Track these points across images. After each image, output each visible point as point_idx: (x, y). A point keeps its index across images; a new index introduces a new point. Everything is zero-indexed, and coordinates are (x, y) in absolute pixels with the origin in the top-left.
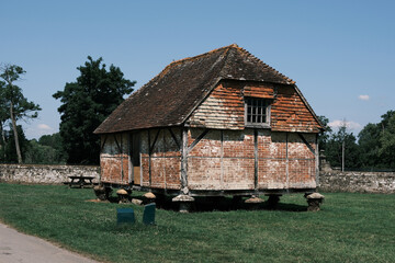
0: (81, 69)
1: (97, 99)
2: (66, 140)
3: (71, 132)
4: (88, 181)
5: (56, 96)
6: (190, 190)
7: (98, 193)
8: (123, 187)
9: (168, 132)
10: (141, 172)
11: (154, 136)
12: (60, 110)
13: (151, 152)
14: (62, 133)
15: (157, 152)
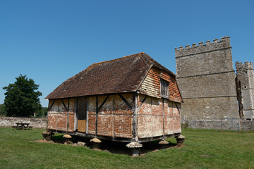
0: (17, 79)
1: (23, 91)
2: (7, 106)
3: (9, 103)
4: (26, 126)
5: (4, 88)
6: (139, 138)
7: (45, 136)
8: (68, 133)
9: (118, 97)
10: (87, 124)
11: (102, 100)
12: (5, 94)
13: (98, 110)
14: (5, 103)
15: (105, 110)
